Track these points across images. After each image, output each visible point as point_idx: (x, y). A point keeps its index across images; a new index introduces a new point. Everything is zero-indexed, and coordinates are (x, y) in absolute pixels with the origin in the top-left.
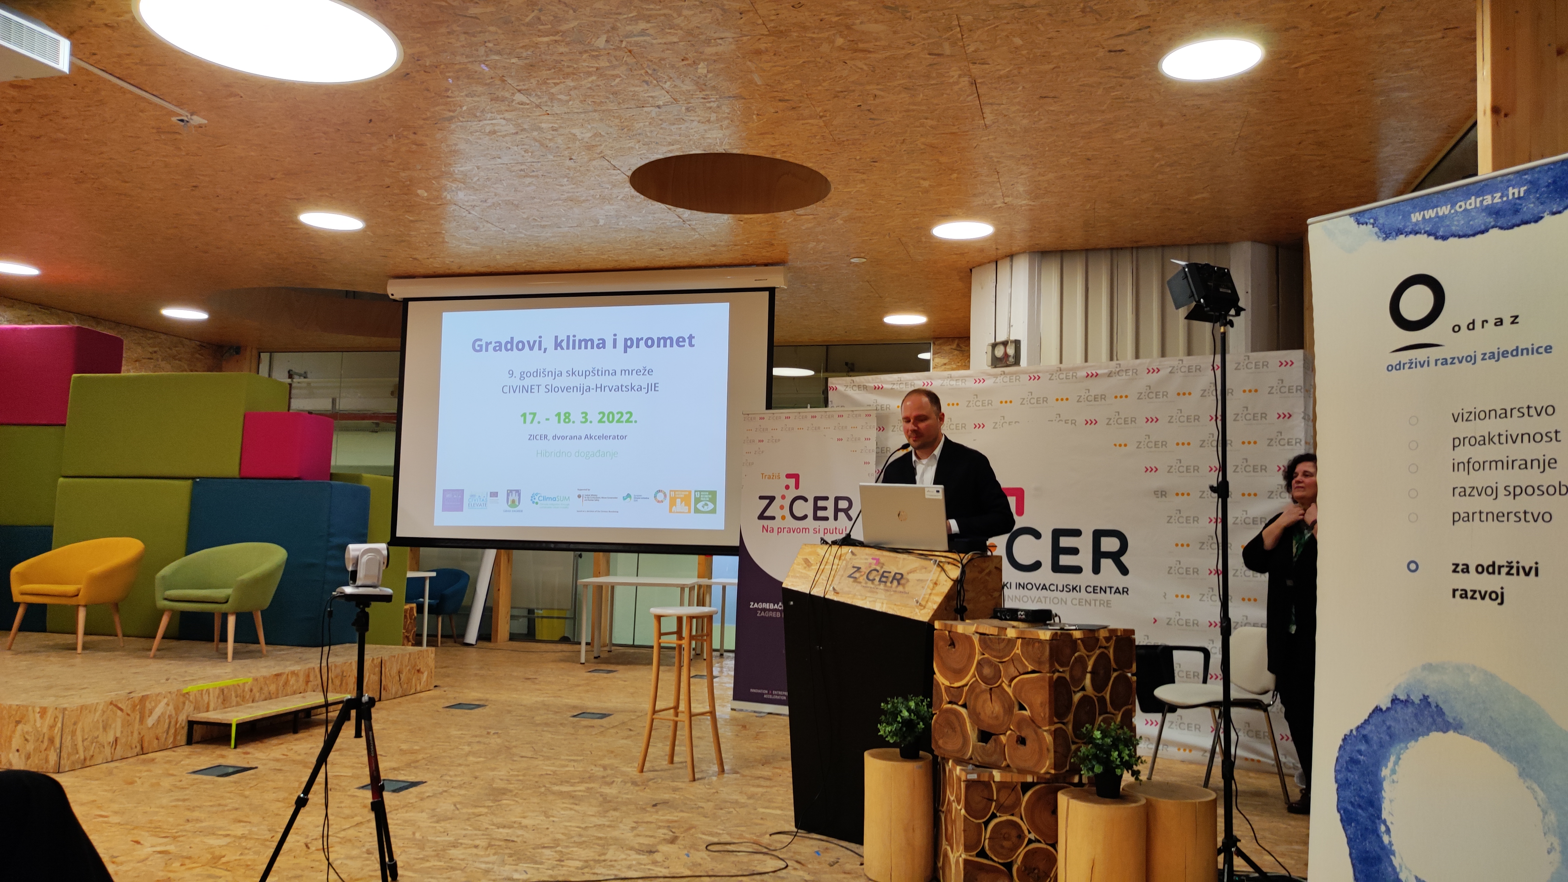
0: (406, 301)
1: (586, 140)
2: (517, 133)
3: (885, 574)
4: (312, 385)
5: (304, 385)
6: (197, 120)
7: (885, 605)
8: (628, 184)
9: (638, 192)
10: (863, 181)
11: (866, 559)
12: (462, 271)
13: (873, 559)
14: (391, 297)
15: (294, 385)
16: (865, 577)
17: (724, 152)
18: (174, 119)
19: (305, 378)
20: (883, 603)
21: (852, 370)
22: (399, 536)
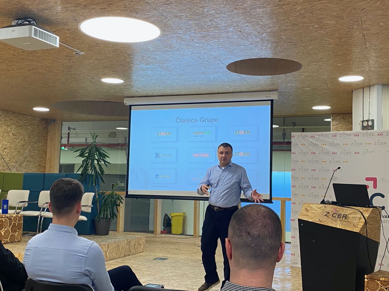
0: (131, 106)
1: (215, 56)
3: (340, 215)
4: (77, 133)
5: (75, 133)
6: (82, 53)
7: (341, 226)
8: (226, 68)
9: (228, 70)
10: (315, 65)
11: (331, 209)
12: (153, 95)
13: (334, 209)
14: (125, 104)
15: (70, 133)
16: (332, 216)
17: (264, 58)
18: (74, 53)
19: (75, 130)
20: (340, 225)
21: (295, 125)
22: (128, 194)
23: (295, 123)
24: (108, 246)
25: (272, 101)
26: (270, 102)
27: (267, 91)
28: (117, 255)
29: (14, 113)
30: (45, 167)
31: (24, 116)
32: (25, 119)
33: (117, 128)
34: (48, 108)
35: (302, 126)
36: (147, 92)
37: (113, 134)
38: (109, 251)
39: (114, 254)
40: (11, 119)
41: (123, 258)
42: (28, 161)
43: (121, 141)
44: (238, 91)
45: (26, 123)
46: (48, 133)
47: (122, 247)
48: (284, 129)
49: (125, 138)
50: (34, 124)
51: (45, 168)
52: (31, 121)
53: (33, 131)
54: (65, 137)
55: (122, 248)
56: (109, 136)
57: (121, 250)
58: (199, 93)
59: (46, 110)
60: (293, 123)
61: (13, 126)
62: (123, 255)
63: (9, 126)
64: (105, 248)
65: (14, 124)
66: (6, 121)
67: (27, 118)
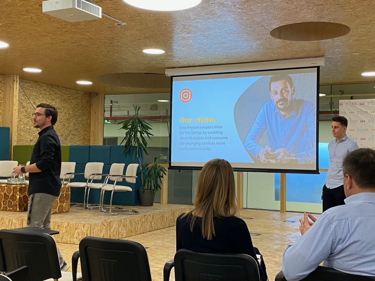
0: (172, 77)
1: (258, 21)
2: (233, 21)
4: (120, 106)
5: (117, 106)
6: (124, 24)
8: (269, 34)
9: (272, 36)
12: (194, 65)
14: (166, 75)
15: (113, 106)
17: (310, 21)
18: (116, 24)
19: (117, 103)
21: (343, 94)
22: (171, 165)
23: (343, 91)
24: (153, 216)
25: (318, 67)
26: (316, 68)
27: (313, 57)
28: (161, 225)
29: (58, 86)
30: (89, 140)
31: (68, 90)
32: (69, 92)
33: (158, 101)
34: (91, 81)
35: (351, 94)
36: (188, 63)
37: (155, 107)
38: (154, 221)
39: (159, 225)
40: (55, 93)
41: (167, 228)
42: (73, 135)
43: (162, 113)
44: (282, 59)
45: (70, 96)
46: (91, 107)
47: (167, 217)
48: (331, 97)
49: (167, 111)
50: (78, 98)
51: (90, 142)
52: (75, 95)
53: (77, 104)
54: (108, 111)
55: (166, 219)
56: (151, 109)
57: (165, 220)
58: (241, 62)
59: (89, 83)
60: (341, 91)
61: (57, 100)
62: (167, 226)
63: (53, 100)
64: (150, 218)
65: (58, 98)
66: (51, 95)
67: (71, 92)
